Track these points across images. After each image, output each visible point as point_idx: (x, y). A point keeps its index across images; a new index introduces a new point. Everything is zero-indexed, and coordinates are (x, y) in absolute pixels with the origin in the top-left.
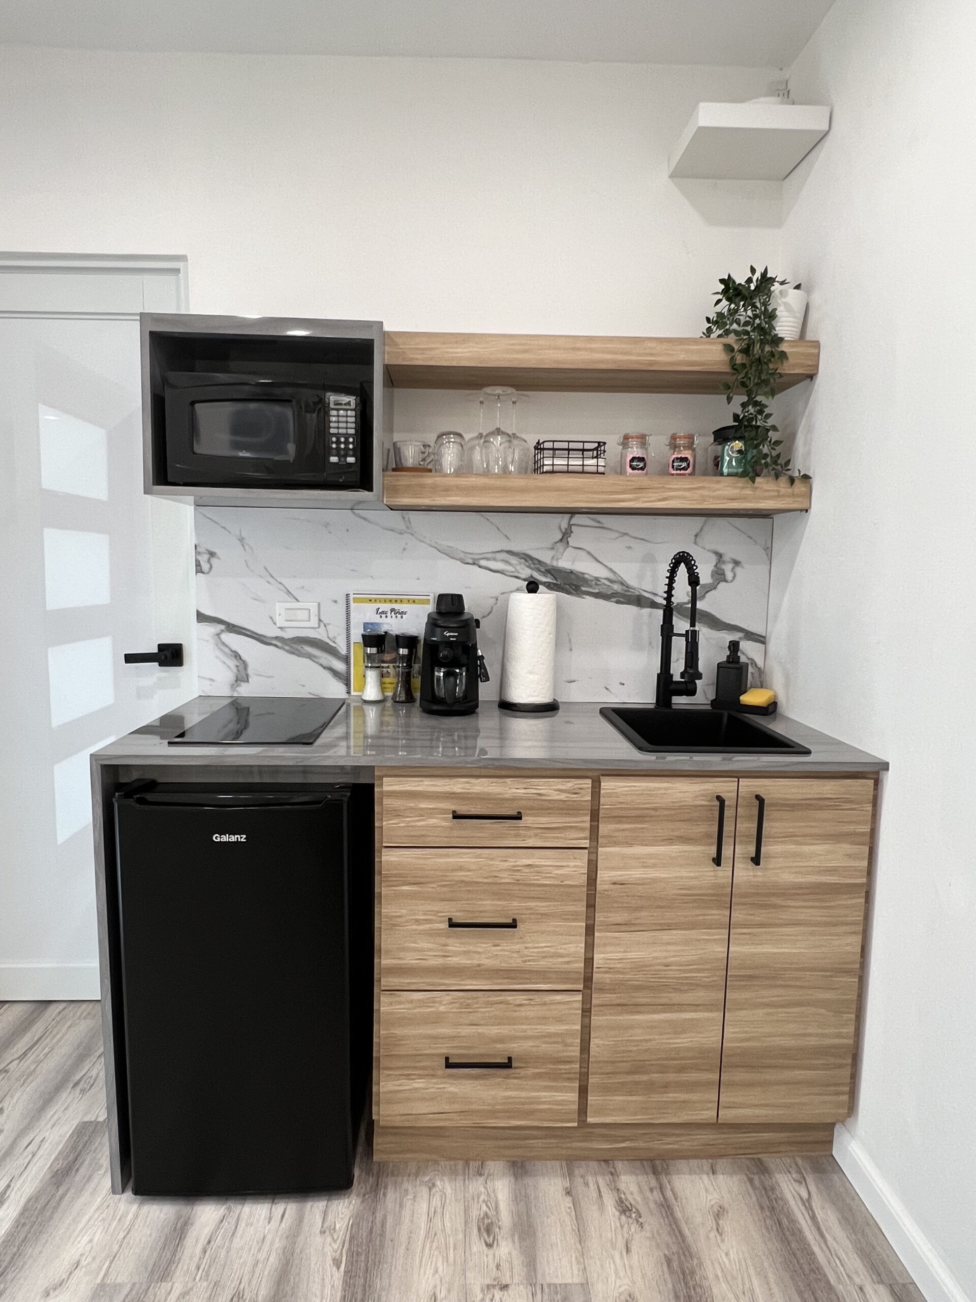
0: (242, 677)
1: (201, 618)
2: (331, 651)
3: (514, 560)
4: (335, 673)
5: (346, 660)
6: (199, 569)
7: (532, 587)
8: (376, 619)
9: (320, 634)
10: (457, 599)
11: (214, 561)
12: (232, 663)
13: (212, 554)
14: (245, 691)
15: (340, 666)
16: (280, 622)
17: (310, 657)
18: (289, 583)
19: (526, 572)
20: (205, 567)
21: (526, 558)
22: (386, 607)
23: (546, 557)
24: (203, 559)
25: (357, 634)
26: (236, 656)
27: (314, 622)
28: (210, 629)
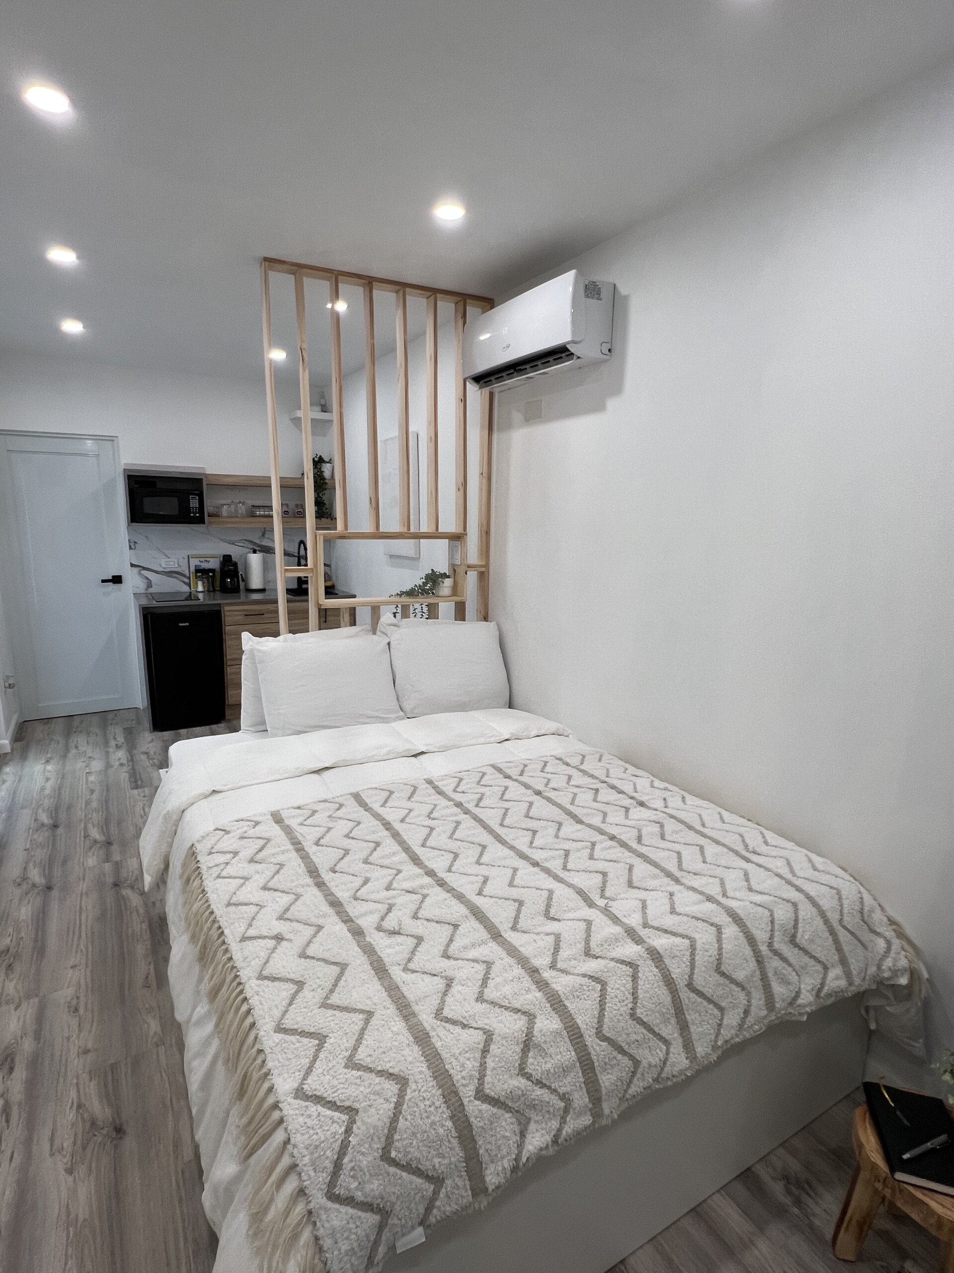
0: (149, 585)
1: (132, 565)
2: (184, 576)
3: (247, 542)
4: (185, 583)
5: (189, 578)
6: (130, 548)
7: (255, 552)
8: (199, 564)
9: (179, 570)
10: (230, 556)
11: (137, 545)
12: (146, 581)
13: (136, 543)
14: (151, 590)
15: (187, 580)
16: (164, 566)
17: (175, 577)
18: (166, 552)
19: (252, 546)
20: (133, 547)
21: (251, 542)
22: (202, 559)
23: (257, 542)
24: (132, 544)
25: (193, 569)
26: (147, 578)
27: (176, 566)
28: (136, 570)
